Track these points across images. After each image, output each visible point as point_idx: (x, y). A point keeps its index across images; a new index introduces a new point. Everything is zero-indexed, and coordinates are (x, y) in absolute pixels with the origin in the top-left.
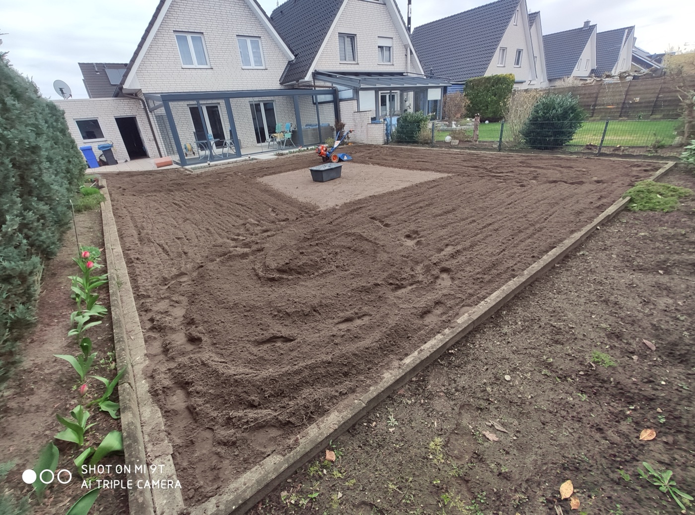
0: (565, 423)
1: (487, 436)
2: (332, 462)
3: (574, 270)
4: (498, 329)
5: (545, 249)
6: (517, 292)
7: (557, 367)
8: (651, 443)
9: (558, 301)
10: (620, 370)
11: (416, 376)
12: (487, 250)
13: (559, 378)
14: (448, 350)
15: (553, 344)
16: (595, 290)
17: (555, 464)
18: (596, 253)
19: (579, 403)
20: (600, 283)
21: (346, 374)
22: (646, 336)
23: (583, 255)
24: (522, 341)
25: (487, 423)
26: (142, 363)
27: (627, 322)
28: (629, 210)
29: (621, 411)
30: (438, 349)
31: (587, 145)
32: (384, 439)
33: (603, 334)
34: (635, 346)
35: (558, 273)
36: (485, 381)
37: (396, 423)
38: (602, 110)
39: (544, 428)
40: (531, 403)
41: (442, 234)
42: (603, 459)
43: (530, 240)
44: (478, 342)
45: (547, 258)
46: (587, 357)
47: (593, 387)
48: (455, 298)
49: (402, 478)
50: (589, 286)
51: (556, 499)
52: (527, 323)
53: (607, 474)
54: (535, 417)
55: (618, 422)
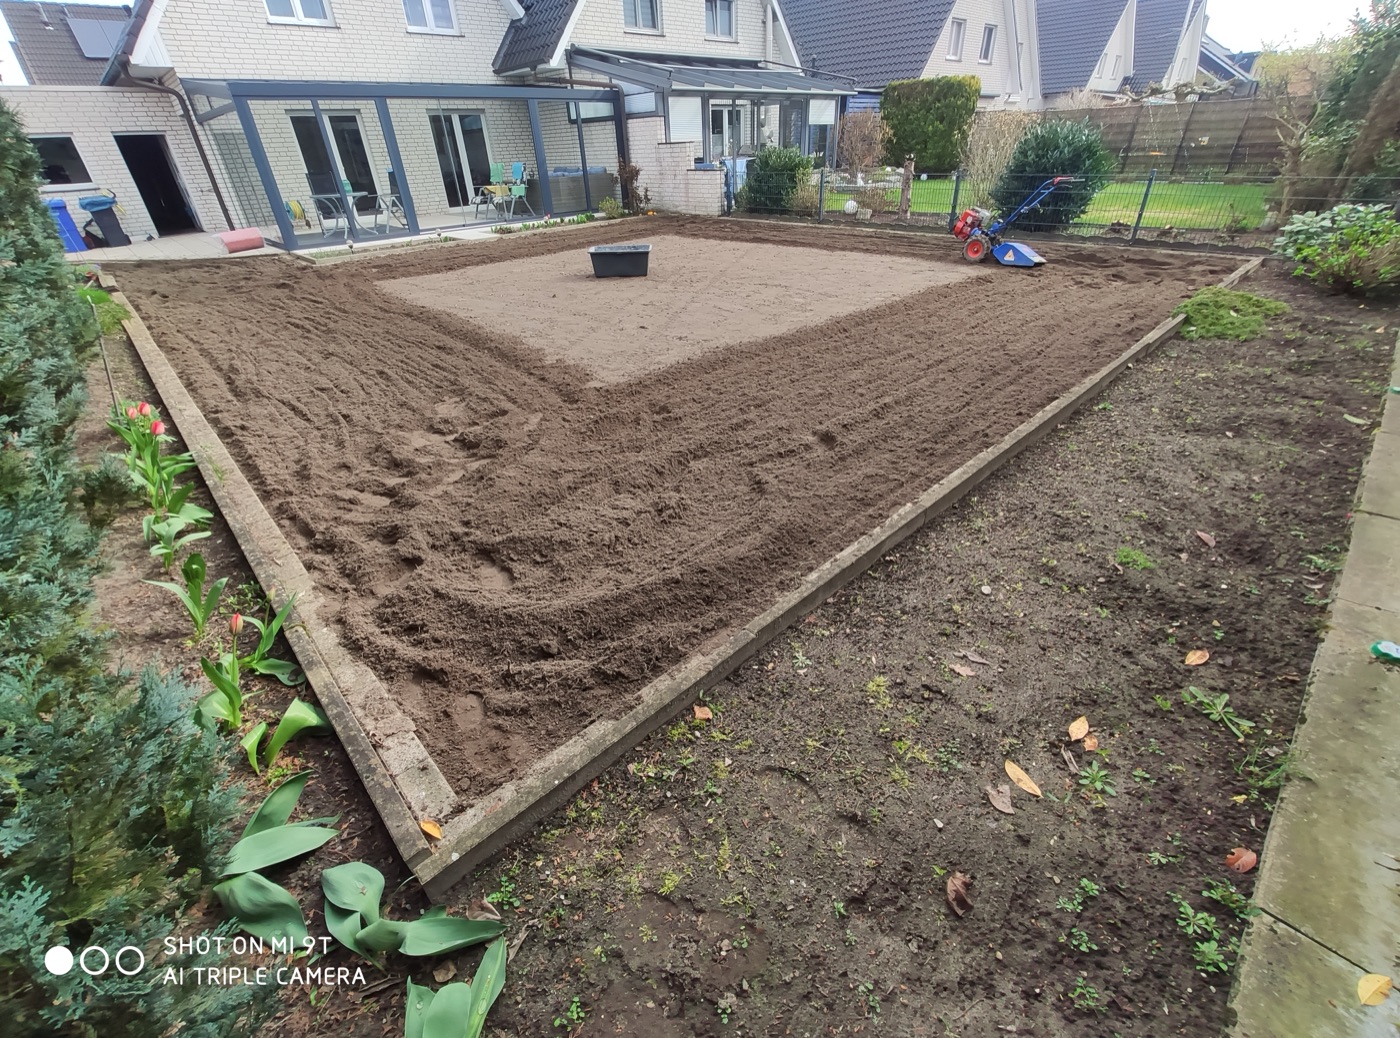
1: (957, 670)
2: (708, 720)
4: (966, 523)
5: (1039, 402)
6: (995, 468)
7: (1062, 573)
8: (1201, 668)
9: (1064, 481)
10: (1161, 572)
11: (834, 596)
13: (1067, 587)
14: (884, 556)
15: (1056, 540)
16: (1124, 461)
17: (1062, 698)
18: (1126, 407)
19: (1097, 620)
20: (1132, 451)
21: (708, 601)
22: (1201, 527)
23: (1104, 409)
24: (1007, 539)
25: (956, 654)
26: (311, 602)
27: (1173, 507)
28: (1183, 338)
29: (1161, 629)
31: (1113, 224)
32: (791, 686)
33: (1134, 525)
34: (1183, 541)
35: (1063, 438)
36: (948, 597)
37: (808, 662)
38: (1141, 160)
39: (1045, 657)
40: (1023, 623)
41: (853, 377)
42: (1133, 688)
43: (1012, 387)
44: (933, 544)
45: (1043, 416)
46: (1110, 557)
47: (1119, 598)
48: (888, 480)
49: (828, 731)
50: (1115, 457)
51: (1063, 743)
52: (1013, 514)
53: (1138, 706)
54: (1030, 640)
55: (1155, 643)
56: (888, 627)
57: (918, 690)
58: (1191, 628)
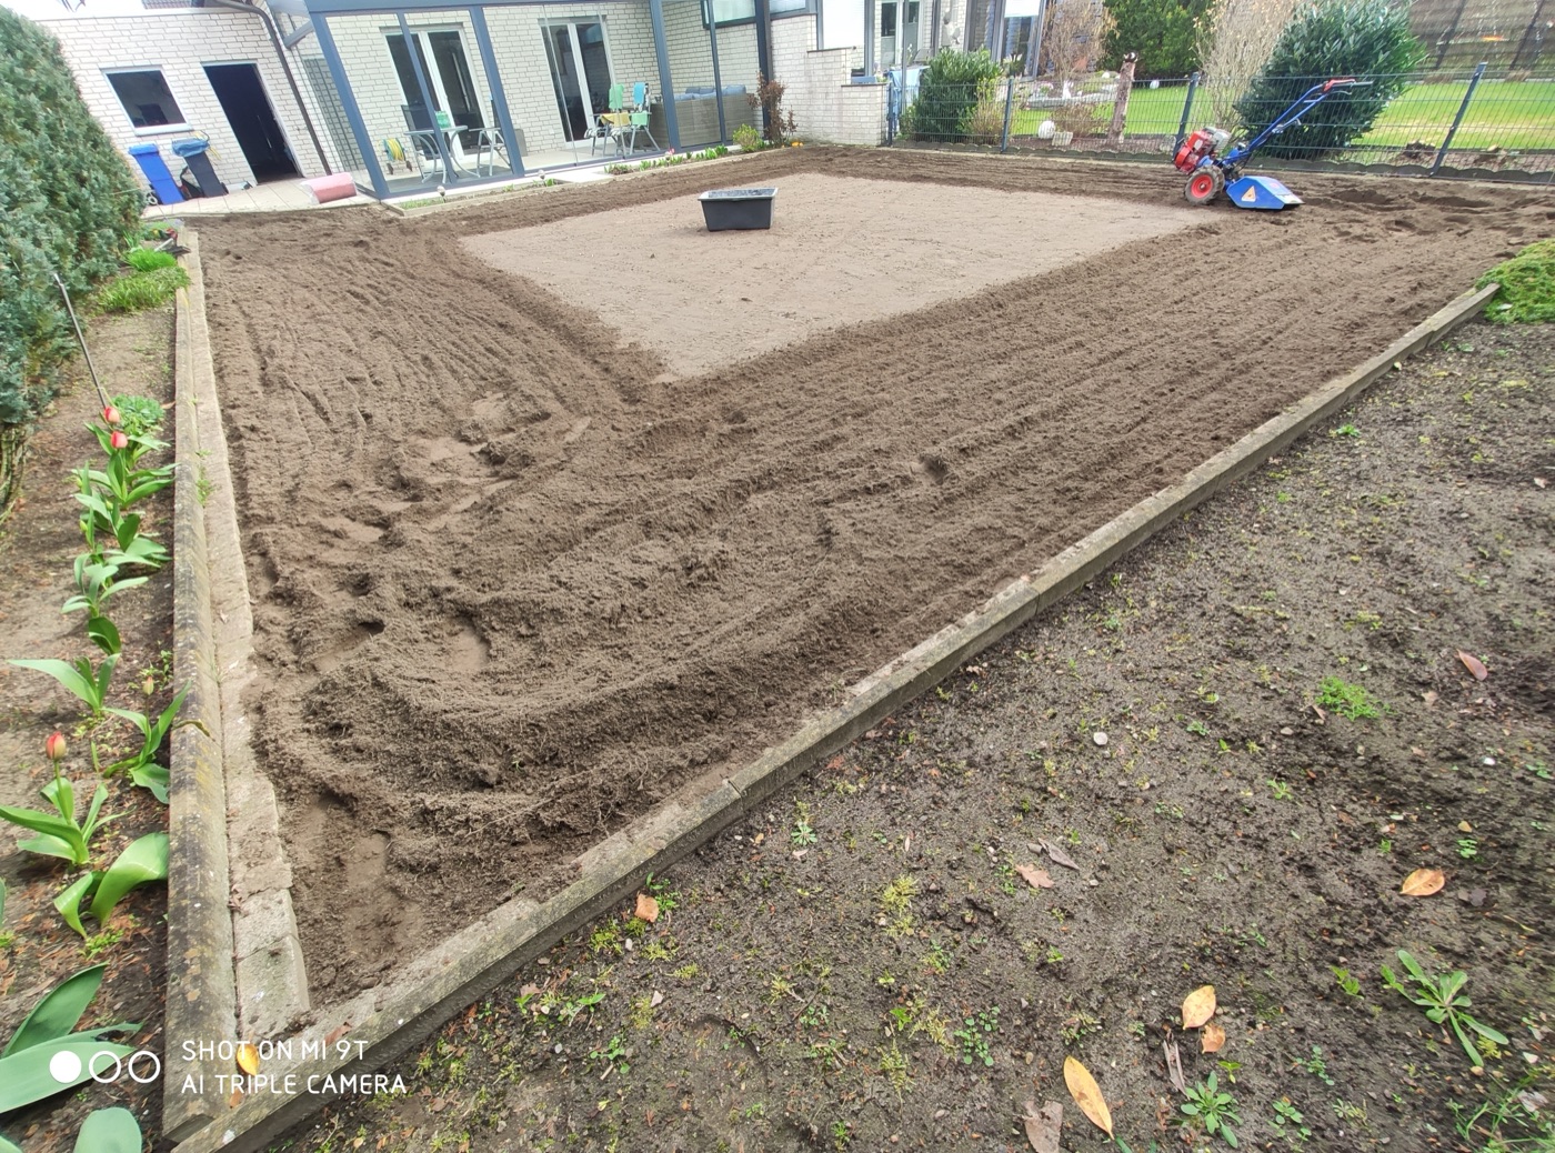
0: (1223, 851)
1: (1027, 877)
2: (649, 922)
3: (1317, 472)
4: (1097, 616)
5: (1248, 420)
6: (1160, 527)
7: (1227, 716)
8: (1426, 903)
9: (1258, 552)
10: (1386, 726)
11: (878, 727)
12: (1103, 418)
13: (1229, 741)
14: (966, 665)
15: (1229, 659)
16: (1361, 524)
17: (1182, 947)
18: (1380, 432)
19: (1267, 802)
20: (1376, 508)
21: (710, 717)
22: (1467, 645)
23: (1346, 434)
24: (1149, 650)
25: (1033, 846)
26: (241, 677)
27: (1425, 607)
28: (1488, 321)
29: (1368, 824)
30: (938, 664)
31: (1409, 146)
32: (778, 876)
33: (1358, 638)
34: (1434, 666)
35: (1273, 481)
36: (1044, 744)
37: (813, 838)
38: (1466, 49)
39: (1169, 860)
40: (1146, 801)
41: (993, 376)
42: (1303, 940)
43: (1214, 396)
44: (1042, 648)
45: (1249, 443)
46: (1308, 693)
47: (1310, 765)
48: (1004, 536)
49: (808, 967)
50: (1346, 516)
51: (1169, 1029)
52: (1171, 605)
53: (1304, 977)
54: (1151, 833)
55: (1357, 850)
56: (942, 787)
57: (958, 907)
58: (1422, 828)
